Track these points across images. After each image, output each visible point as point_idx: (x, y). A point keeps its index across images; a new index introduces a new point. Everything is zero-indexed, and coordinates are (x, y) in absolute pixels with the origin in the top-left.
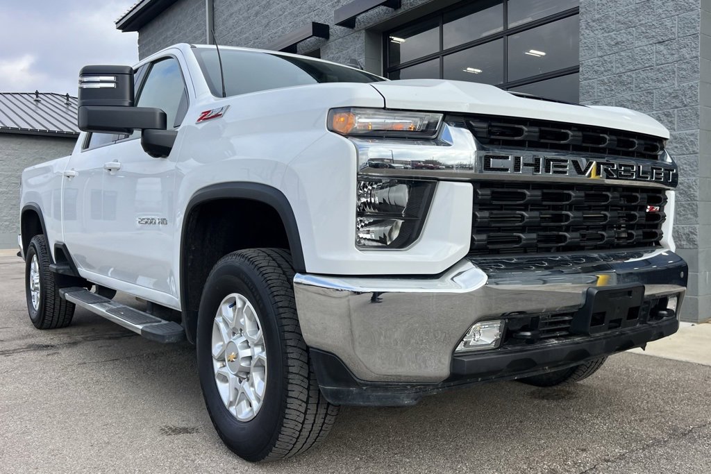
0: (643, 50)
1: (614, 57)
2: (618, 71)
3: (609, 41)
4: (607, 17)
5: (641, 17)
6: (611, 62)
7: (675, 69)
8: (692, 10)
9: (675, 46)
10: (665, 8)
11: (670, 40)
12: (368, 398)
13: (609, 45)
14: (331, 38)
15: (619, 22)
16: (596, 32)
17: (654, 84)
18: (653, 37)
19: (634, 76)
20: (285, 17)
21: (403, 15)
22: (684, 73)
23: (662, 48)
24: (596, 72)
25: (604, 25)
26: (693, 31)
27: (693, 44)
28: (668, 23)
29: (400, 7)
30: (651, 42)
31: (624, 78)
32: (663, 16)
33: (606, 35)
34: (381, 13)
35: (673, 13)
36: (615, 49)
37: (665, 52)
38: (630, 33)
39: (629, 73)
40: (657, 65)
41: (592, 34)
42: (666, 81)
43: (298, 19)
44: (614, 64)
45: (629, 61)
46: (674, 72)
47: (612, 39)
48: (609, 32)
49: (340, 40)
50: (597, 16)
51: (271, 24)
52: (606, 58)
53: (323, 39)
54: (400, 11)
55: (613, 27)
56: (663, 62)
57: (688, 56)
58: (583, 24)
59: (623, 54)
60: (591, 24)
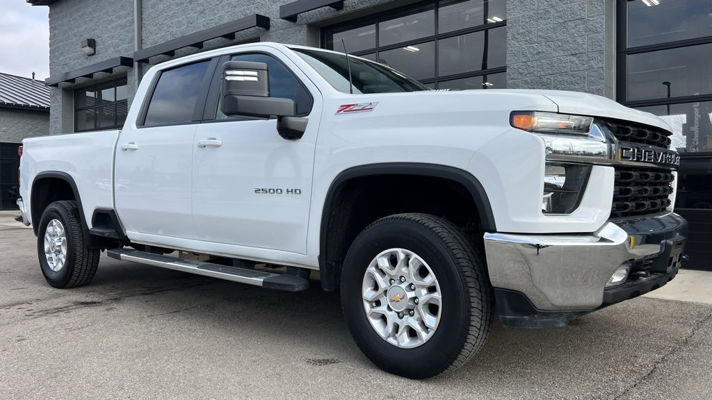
0: (561, 60)
1: (535, 64)
2: (539, 74)
3: (532, 51)
4: (530, 32)
5: (558, 35)
6: (533, 67)
7: (586, 76)
8: (598, 32)
9: (585, 58)
10: (577, 29)
11: (581, 53)
12: (536, 323)
13: (531, 53)
14: (271, 29)
15: (540, 36)
16: (521, 43)
17: (568, 86)
18: (568, 50)
19: (552, 78)
20: (223, 7)
21: (344, 15)
22: (592, 79)
23: (574, 59)
24: (521, 74)
25: (527, 38)
26: (599, 48)
27: (599, 58)
28: (580, 40)
29: (342, 8)
30: (566, 54)
31: (545, 79)
32: (576, 35)
33: (529, 45)
34: (324, 13)
35: (584, 33)
36: (537, 57)
37: (577, 62)
38: (549, 45)
39: (548, 76)
40: (571, 71)
41: (517, 44)
42: (578, 84)
43: (237, 10)
44: (536, 69)
45: (549, 67)
46: (585, 78)
47: (533, 48)
48: (531, 44)
49: (281, 31)
50: (521, 31)
51: (207, 11)
52: (529, 63)
53: (263, 29)
54: (342, 12)
55: (535, 40)
56: (576, 69)
57: (595, 66)
58: (509, 35)
59: (543, 61)
60: (517, 36)
